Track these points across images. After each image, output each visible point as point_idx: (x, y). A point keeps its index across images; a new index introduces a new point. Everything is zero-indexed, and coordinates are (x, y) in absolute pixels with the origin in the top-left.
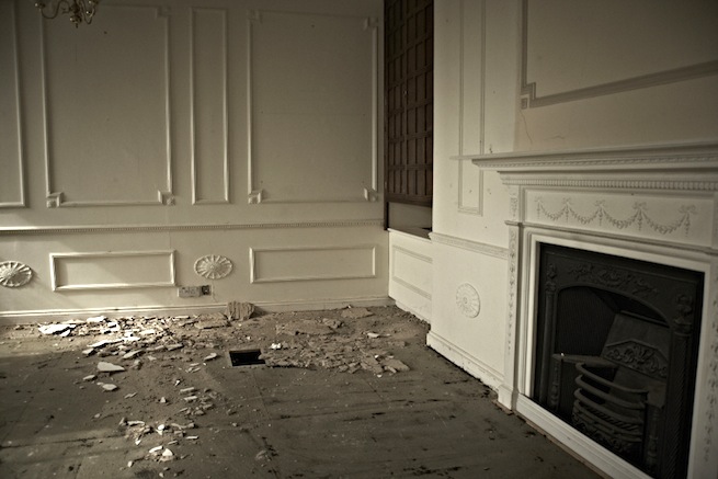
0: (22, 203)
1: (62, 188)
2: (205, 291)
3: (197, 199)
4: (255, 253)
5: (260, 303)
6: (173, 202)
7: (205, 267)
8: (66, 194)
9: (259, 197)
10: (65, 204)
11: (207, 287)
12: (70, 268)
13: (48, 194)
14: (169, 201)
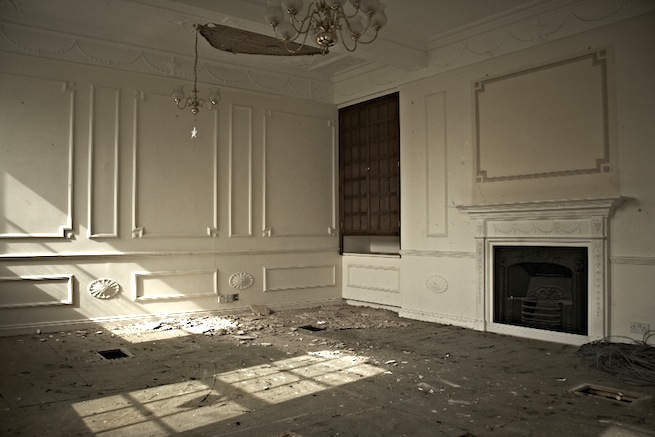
0: (115, 234)
1: (144, 224)
2: (235, 298)
3: (233, 233)
4: (267, 270)
5: (271, 305)
6: (217, 235)
7: (237, 280)
8: (147, 228)
9: (269, 232)
10: (145, 236)
11: (236, 295)
12: (147, 283)
13: (134, 228)
14: (214, 235)
